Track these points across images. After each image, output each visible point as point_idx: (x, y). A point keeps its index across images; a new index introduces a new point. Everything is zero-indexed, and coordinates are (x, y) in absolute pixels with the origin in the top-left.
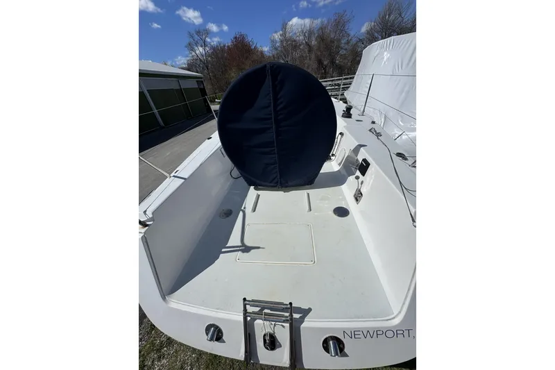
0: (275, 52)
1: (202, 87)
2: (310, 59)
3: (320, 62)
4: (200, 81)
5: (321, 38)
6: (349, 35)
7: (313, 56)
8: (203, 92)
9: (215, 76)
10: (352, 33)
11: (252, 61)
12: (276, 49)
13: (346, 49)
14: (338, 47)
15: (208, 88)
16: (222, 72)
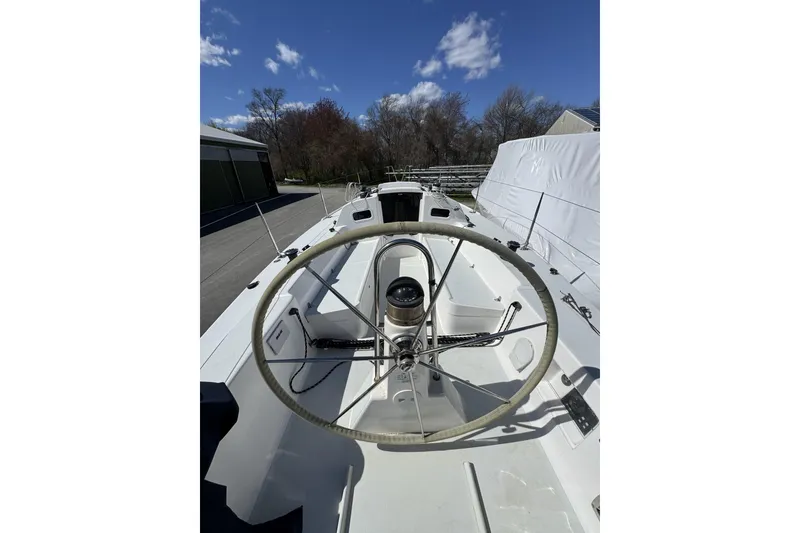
0: (372, 127)
1: (265, 161)
2: (419, 140)
3: (431, 145)
4: (262, 153)
5: (433, 117)
6: (465, 118)
7: (421, 137)
8: (266, 167)
9: (287, 148)
10: (468, 118)
11: (342, 135)
12: (374, 123)
13: (461, 134)
14: (453, 130)
15: (275, 163)
16: (298, 143)
